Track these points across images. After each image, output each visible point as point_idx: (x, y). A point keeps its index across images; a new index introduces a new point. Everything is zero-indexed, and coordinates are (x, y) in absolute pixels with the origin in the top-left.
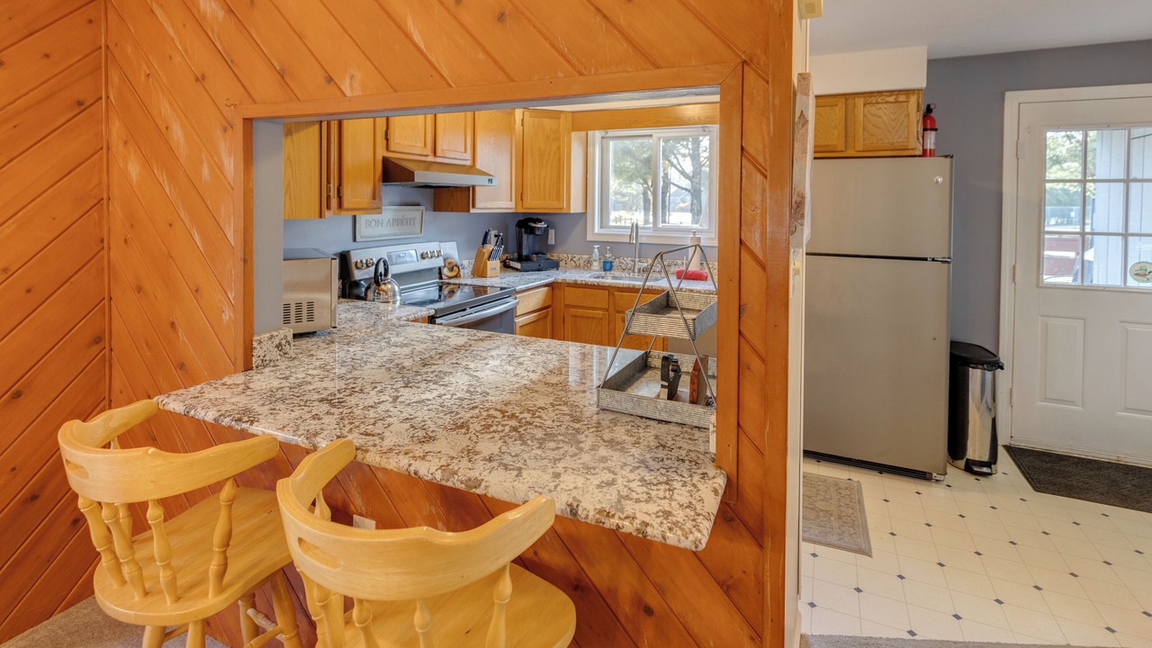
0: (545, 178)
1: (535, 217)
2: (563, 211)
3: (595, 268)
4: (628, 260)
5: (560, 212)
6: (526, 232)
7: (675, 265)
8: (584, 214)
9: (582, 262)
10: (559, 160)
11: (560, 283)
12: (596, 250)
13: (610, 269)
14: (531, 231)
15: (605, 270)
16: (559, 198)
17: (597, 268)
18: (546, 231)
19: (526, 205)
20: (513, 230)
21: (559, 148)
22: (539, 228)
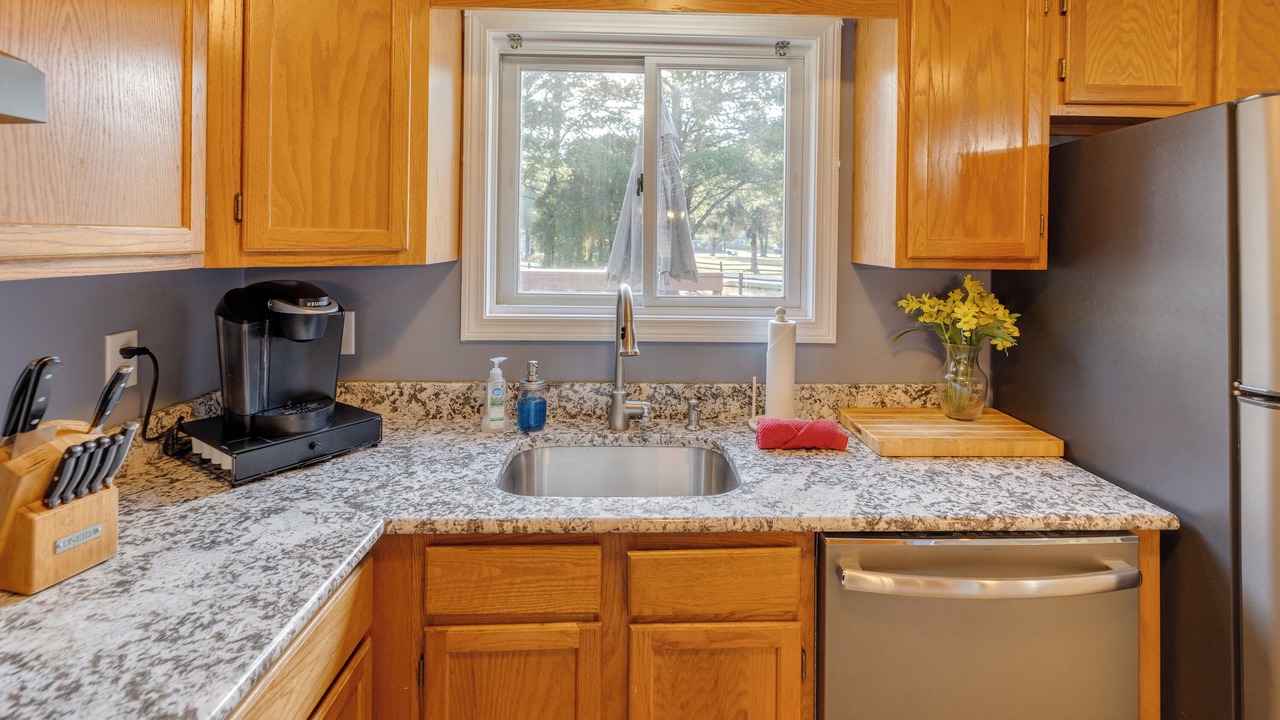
0: (337, 143)
1: (293, 279)
2: (402, 260)
3: (494, 425)
4: (586, 391)
5: (391, 261)
6: (258, 333)
7: (715, 396)
8: (454, 266)
9: (445, 403)
10: (388, 89)
11: (409, 537)
12: (497, 372)
13: (540, 426)
14: (281, 327)
15: (526, 428)
16: (386, 217)
17: (500, 425)
18: (335, 324)
19: (253, 242)
20: (205, 324)
21: (388, 49)
22: (308, 318)
